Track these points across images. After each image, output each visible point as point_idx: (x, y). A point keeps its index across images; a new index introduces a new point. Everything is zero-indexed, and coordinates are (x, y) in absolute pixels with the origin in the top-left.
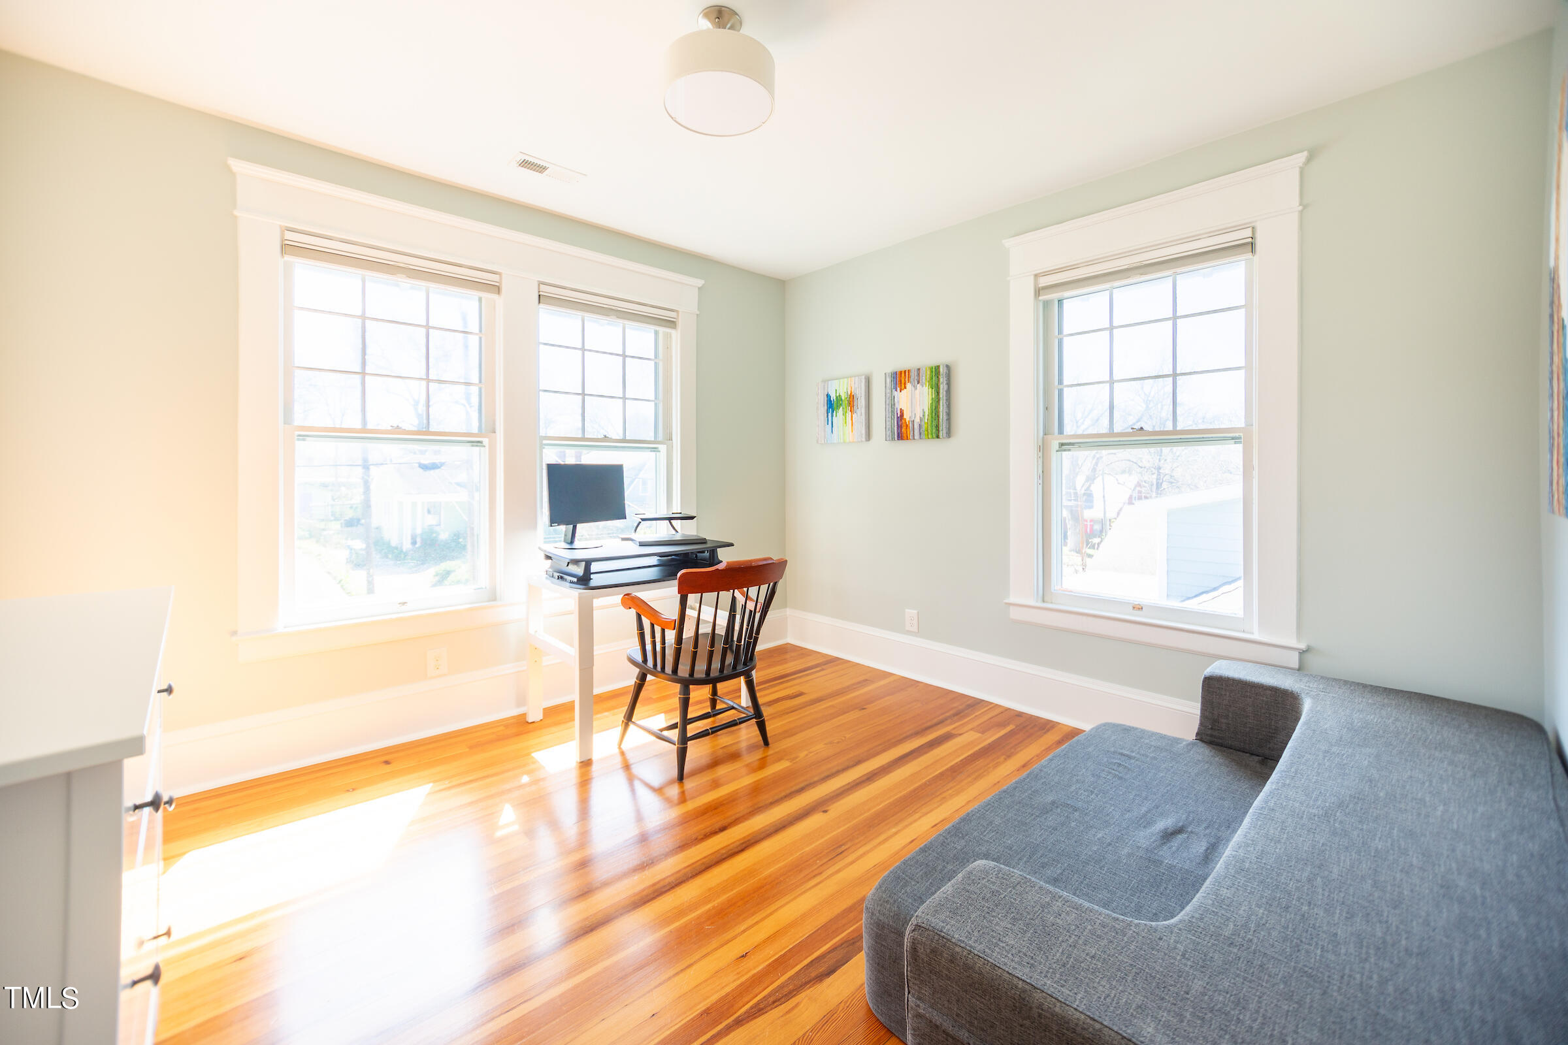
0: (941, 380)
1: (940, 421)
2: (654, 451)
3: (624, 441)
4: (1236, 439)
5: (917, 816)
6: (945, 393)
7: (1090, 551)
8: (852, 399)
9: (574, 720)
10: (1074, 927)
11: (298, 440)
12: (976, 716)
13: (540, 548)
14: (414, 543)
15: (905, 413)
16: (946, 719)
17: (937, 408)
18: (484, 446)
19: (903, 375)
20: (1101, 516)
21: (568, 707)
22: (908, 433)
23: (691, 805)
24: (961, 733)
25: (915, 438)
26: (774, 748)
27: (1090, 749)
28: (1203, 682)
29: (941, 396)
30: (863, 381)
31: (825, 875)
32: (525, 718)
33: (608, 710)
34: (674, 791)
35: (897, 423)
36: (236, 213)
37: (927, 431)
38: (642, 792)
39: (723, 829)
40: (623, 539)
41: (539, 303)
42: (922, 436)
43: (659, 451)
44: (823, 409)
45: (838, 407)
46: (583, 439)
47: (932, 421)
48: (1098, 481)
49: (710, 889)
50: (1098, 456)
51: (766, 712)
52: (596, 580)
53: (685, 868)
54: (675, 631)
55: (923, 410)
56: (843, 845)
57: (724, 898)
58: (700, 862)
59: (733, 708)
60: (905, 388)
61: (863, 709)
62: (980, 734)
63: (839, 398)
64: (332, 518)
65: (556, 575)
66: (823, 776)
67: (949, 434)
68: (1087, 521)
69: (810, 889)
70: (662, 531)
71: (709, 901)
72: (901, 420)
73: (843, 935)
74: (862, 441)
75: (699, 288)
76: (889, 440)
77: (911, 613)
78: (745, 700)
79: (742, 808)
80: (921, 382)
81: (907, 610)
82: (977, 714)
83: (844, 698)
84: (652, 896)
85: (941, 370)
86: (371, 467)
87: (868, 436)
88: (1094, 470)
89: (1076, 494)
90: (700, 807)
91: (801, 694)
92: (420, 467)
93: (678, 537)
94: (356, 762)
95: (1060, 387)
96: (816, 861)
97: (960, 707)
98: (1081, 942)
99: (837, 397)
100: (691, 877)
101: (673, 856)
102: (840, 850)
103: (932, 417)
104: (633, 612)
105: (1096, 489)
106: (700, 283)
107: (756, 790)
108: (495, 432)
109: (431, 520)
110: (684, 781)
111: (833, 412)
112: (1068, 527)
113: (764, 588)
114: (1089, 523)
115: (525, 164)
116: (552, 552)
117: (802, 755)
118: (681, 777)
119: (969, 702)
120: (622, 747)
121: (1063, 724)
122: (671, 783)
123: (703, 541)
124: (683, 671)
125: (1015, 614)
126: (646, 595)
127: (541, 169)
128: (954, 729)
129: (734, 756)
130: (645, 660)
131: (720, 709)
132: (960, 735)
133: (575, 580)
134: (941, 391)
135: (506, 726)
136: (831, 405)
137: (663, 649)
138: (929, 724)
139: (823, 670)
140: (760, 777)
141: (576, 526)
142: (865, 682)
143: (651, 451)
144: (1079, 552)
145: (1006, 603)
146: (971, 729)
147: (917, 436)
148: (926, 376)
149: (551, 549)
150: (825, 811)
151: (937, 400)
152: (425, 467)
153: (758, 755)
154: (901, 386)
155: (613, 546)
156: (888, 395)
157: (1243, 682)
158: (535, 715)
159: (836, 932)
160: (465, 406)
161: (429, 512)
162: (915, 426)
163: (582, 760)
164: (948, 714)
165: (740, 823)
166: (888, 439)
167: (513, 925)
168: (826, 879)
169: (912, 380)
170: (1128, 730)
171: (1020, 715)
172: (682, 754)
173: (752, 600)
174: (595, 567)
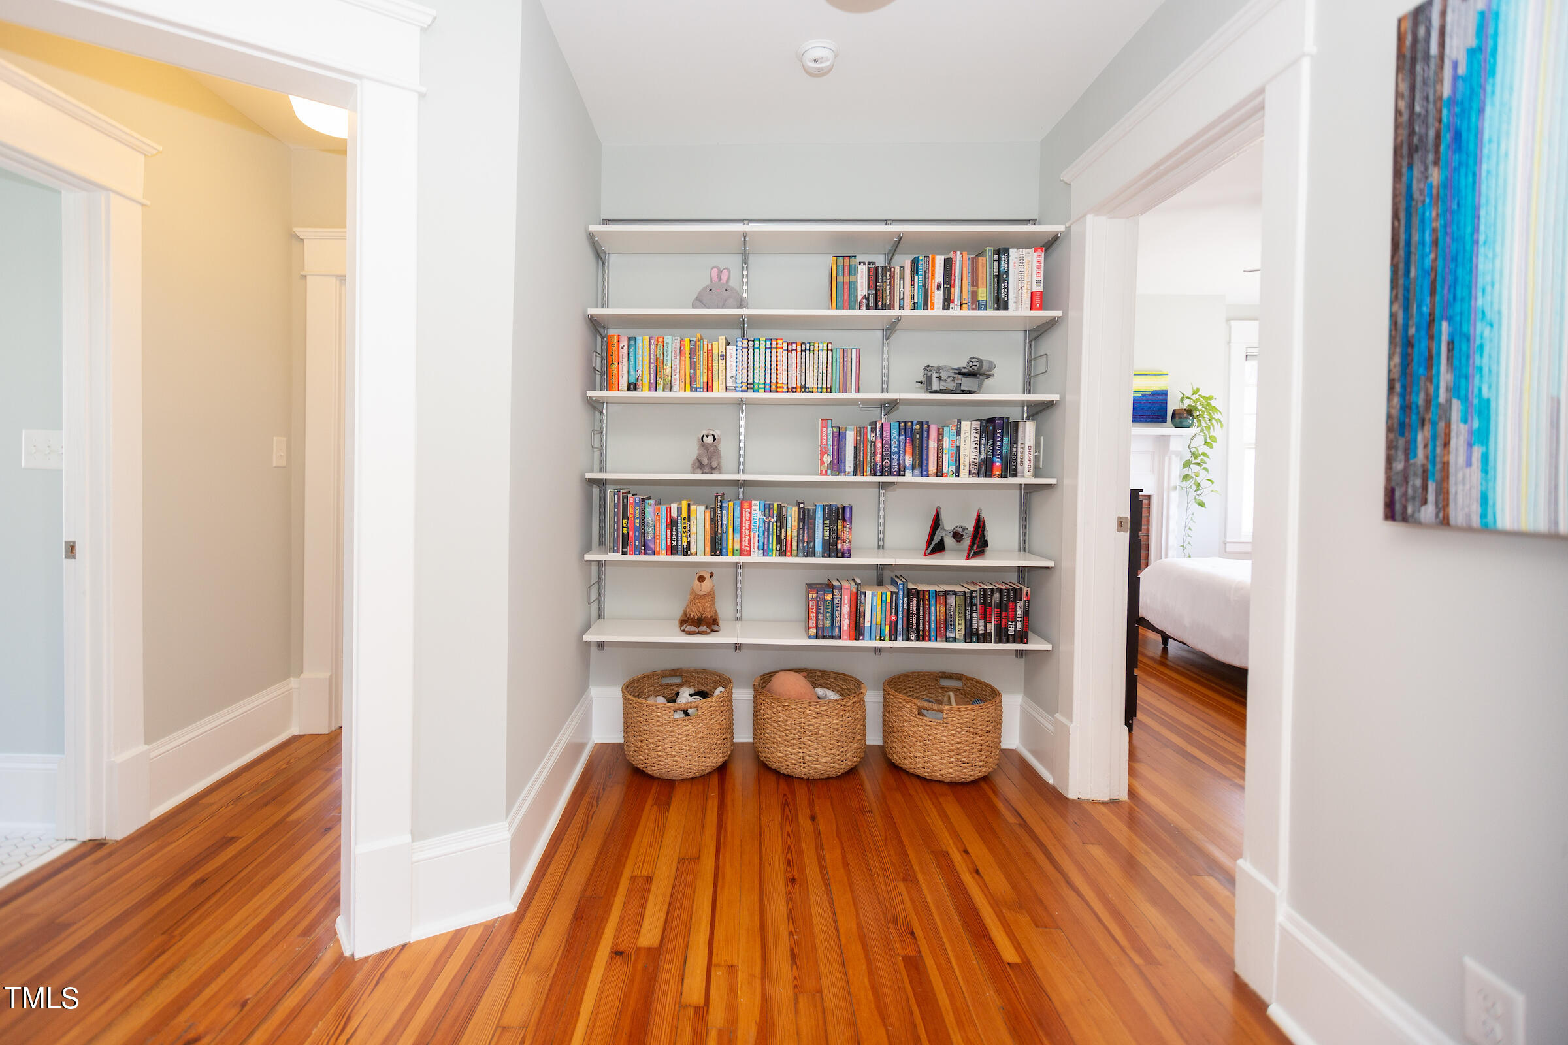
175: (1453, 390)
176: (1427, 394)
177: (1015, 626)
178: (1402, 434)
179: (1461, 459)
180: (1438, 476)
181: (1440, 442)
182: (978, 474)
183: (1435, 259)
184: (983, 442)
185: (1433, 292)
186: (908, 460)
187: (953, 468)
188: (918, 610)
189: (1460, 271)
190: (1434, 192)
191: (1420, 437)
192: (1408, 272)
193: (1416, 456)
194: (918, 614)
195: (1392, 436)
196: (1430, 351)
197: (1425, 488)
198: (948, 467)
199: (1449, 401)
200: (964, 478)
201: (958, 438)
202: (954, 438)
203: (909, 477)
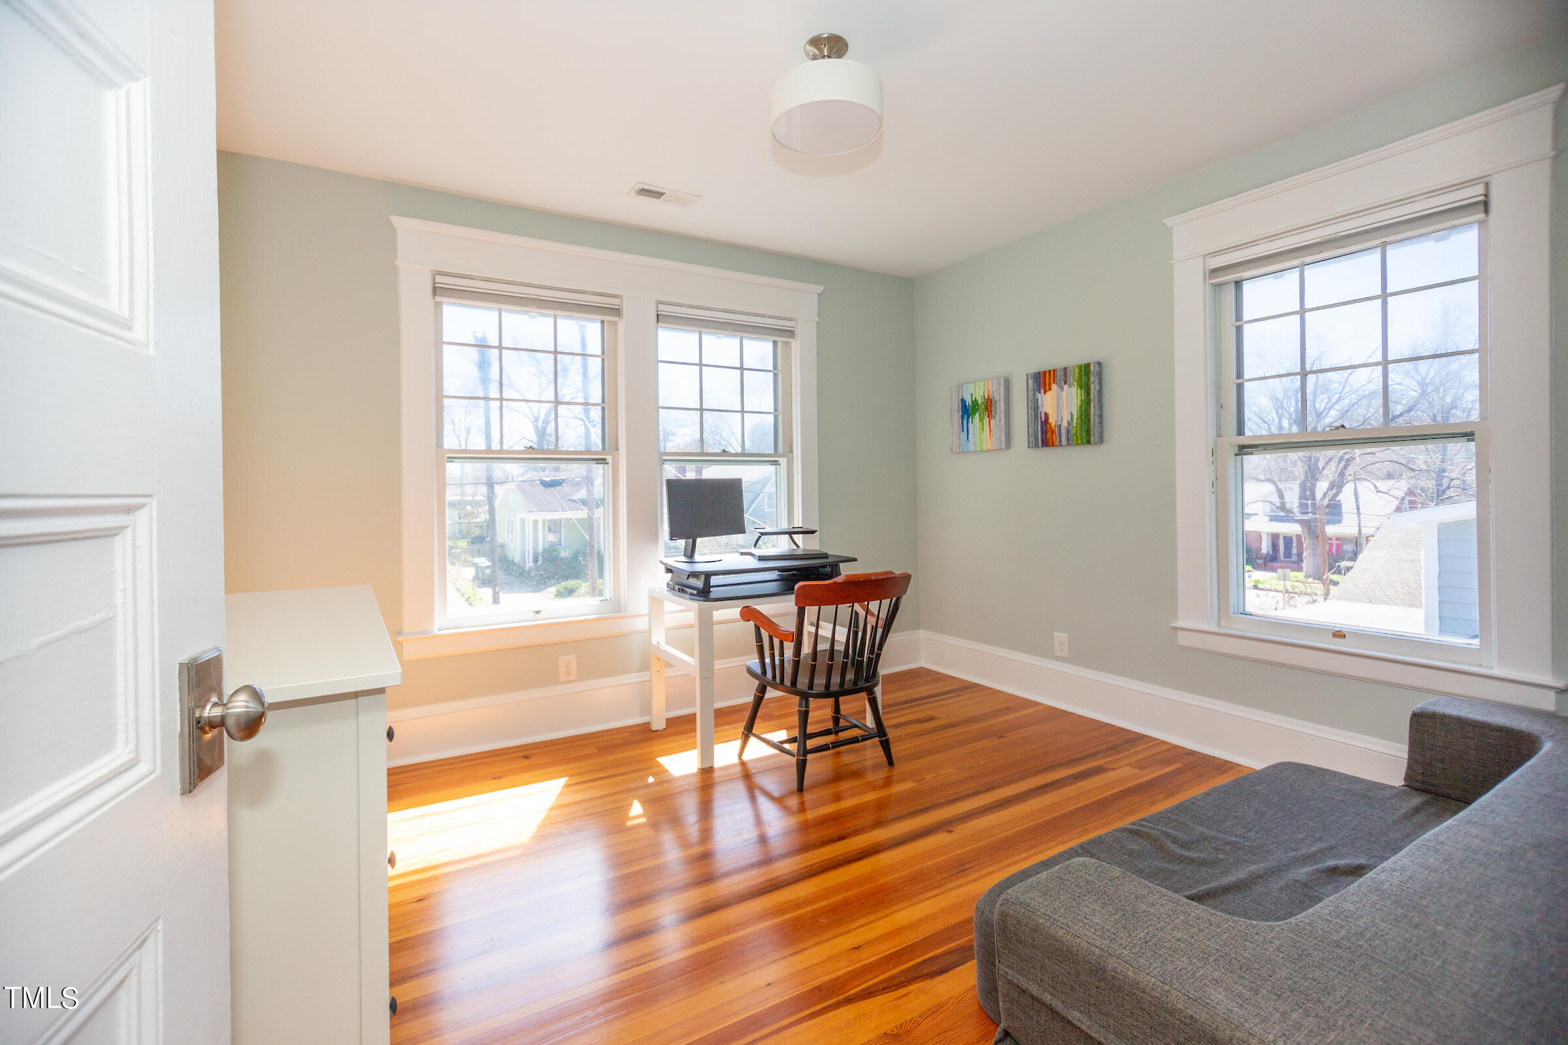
0: (1092, 379)
1: (1092, 424)
2: (775, 464)
3: (743, 454)
4: (1469, 436)
5: (1053, 844)
6: (1096, 393)
7: (1335, 577)
8: (989, 405)
9: (695, 731)
10: (1165, 916)
11: (448, 461)
12: (1135, 752)
13: (661, 562)
14: (536, 560)
15: (1050, 417)
16: (1098, 753)
17: (1087, 410)
18: (608, 464)
19: (1047, 375)
20: (1354, 531)
21: (690, 719)
22: (1054, 439)
23: (810, 815)
24: (1116, 767)
25: (1063, 444)
26: (898, 769)
27: (1259, 788)
28: (1411, 719)
29: (1092, 397)
30: (1002, 383)
31: (943, 889)
32: (650, 726)
33: (729, 723)
34: (793, 802)
35: (1042, 428)
36: (397, 263)
37: (1076, 435)
38: (762, 801)
39: (842, 838)
40: (742, 554)
41: (658, 322)
42: (1070, 443)
43: (779, 465)
44: (957, 416)
45: (974, 413)
46: (702, 454)
47: (1082, 425)
48: (1348, 489)
49: (825, 889)
50: (1347, 457)
51: (891, 734)
52: (715, 592)
53: (802, 869)
54: (793, 643)
55: (1071, 413)
56: (967, 863)
57: (839, 897)
58: (817, 865)
59: (856, 726)
60: (1050, 389)
61: (1001, 737)
62: (1137, 771)
63: (975, 403)
64: (460, 536)
65: (677, 587)
66: (949, 798)
67: (1101, 440)
68: (1331, 539)
69: (928, 899)
70: (782, 545)
71: (826, 899)
72: (1046, 425)
73: (959, 942)
74: (1001, 449)
75: (819, 294)
76: (1033, 447)
77: (1060, 637)
78: (870, 722)
79: (861, 822)
80: (1068, 382)
81: (1055, 634)
82: (1137, 749)
83: (982, 725)
84: (769, 889)
85: (1092, 368)
86: (495, 485)
87: (1008, 444)
88: (1342, 474)
89: (1314, 505)
90: (819, 817)
91: (932, 719)
92: (541, 484)
93: (799, 552)
94: (499, 755)
95: (1240, 381)
96: (937, 874)
97: (1117, 742)
98: (1169, 928)
99: (972, 402)
100: (808, 877)
101: (791, 857)
102: (964, 868)
103: (1082, 421)
104: (752, 623)
105: (1346, 497)
106: (820, 288)
107: (880, 805)
108: (618, 450)
109: (551, 538)
110: (804, 792)
111: (968, 418)
112: (1305, 546)
113: (886, 602)
114: (1334, 542)
115: (644, 192)
116: (673, 565)
117: (929, 777)
118: (801, 788)
119: (1129, 737)
120: (742, 757)
121: (1244, 766)
122: (790, 794)
123: (825, 556)
124: (803, 682)
125: (1183, 639)
126: (765, 608)
127: (658, 195)
128: (1108, 763)
129: (857, 774)
130: (764, 672)
131: (843, 727)
132: (1114, 769)
133: (695, 592)
134: (1092, 391)
135: (632, 733)
136: (967, 411)
137: (782, 662)
138: (1077, 756)
139: (959, 695)
140: (882, 795)
141: (696, 540)
142: (1007, 710)
143: (771, 465)
144: (1318, 577)
145: (1173, 628)
146: (1127, 765)
147: (1064, 442)
148: (1073, 376)
149: (671, 562)
150: (951, 832)
151: (1087, 402)
152: (545, 484)
153: (883, 774)
154: (1045, 387)
155: (733, 561)
156: (1030, 398)
157: (1462, 720)
158: (659, 724)
159: (951, 940)
160: (583, 421)
161: (550, 530)
162: (1062, 431)
163: (704, 767)
164: (1100, 748)
165: (860, 834)
166: (1031, 446)
167: (642, 899)
168: (946, 892)
169: (1058, 381)
170: (1314, 771)
171: (1191, 753)
172: (802, 766)
173: (872, 614)
174: (714, 580)
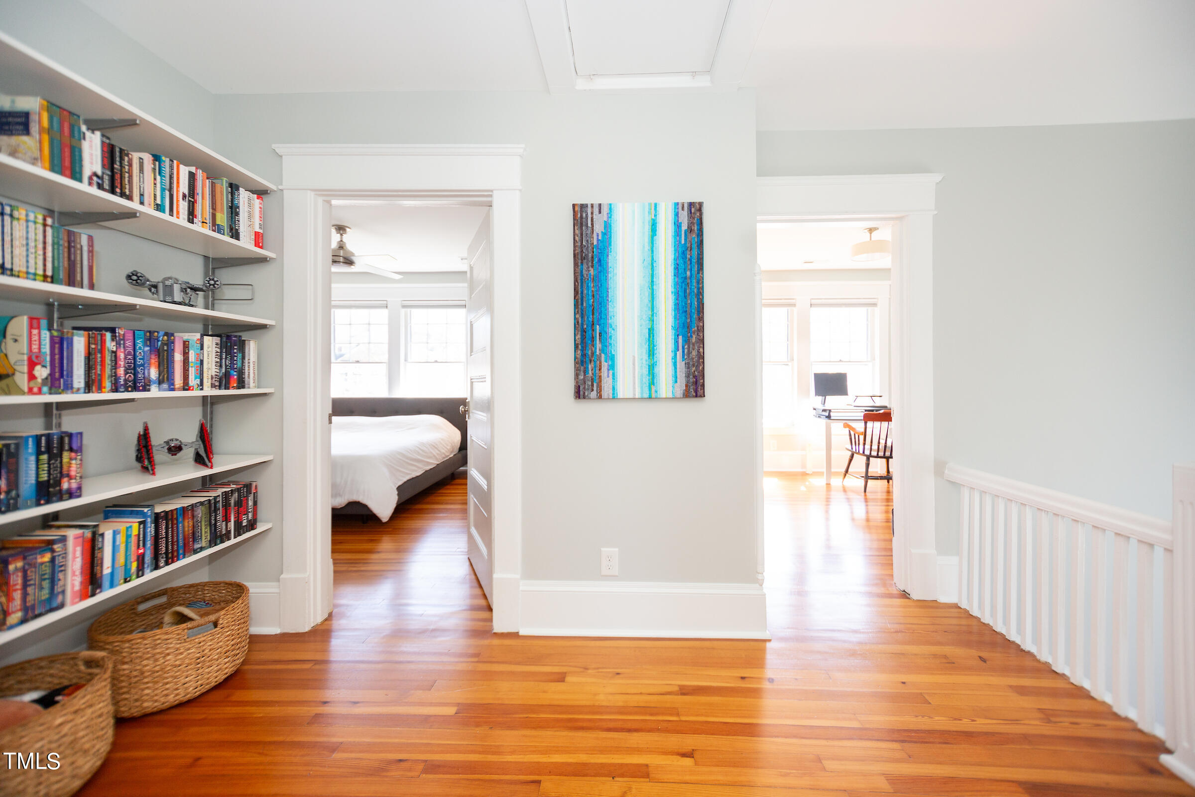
3: (848, 361)
32: (806, 472)
43: (868, 366)
52: (833, 417)
54: (863, 436)
65: (817, 415)
93: (875, 405)
104: (847, 431)
108: (793, 360)
116: (816, 407)
120: (843, 483)
124: (867, 452)
130: (852, 448)
133: (825, 417)
141: (826, 397)
143: (864, 366)
155: (840, 406)
163: (827, 483)
174: (833, 413)
175: (601, 350)
176: (592, 351)
177: (248, 517)
178: (582, 365)
179: (606, 374)
180: (597, 381)
181: (598, 369)
182: (220, 387)
183: (593, 302)
184: (224, 356)
185: (593, 314)
186: (154, 373)
187: (198, 381)
188: (167, 533)
189: (602, 309)
190: (592, 277)
191: (590, 367)
192: (582, 304)
193: (588, 374)
194: (167, 537)
195: (577, 366)
196: (592, 335)
197: (593, 385)
198: (193, 381)
199: (600, 354)
200: (208, 391)
201: (202, 352)
202: (199, 351)
203: (154, 392)
